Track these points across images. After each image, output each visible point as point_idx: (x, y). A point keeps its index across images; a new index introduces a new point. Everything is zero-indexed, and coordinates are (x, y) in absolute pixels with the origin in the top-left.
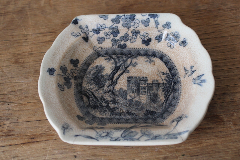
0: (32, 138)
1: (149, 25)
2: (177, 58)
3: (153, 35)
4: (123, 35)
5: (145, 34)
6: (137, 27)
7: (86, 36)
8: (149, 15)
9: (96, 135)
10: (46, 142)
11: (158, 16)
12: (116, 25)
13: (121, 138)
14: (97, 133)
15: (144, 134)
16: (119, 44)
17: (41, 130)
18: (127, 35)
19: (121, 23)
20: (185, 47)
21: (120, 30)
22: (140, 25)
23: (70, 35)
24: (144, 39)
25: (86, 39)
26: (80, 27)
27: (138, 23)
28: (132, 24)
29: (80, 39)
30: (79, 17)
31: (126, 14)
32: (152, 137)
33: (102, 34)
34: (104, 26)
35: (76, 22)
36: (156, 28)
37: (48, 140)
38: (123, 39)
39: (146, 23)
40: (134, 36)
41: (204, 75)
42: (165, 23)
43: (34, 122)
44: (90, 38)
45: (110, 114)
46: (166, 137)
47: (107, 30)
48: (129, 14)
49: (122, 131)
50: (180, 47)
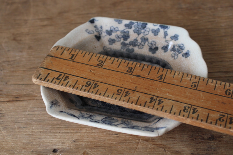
1: (158, 35)
2: (178, 68)
3: (161, 44)
4: (133, 40)
5: (153, 42)
6: (146, 35)
7: (98, 35)
8: (160, 26)
9: (80, 115)
10: (28, 101)
11: (168, 28)
12: (128, 30)
13: (101, 122)
15: (123, 123)
16: (128, 48)
17: (26, 92)
18: (136, 40)
19: (133, 28)
20: (187, 58)
21: (130, 35)
22: (150, 33)
23: (84, 31)
24: (151, 47)
25: (98, 38)
26: (95, 27)
27: (148, 32)
28: (143, 31)
29: (92, 36)
30: (97, 18)
31: (139, 22)
32: (130, 126)
33: (113, 36)
34: (117, 29)
35: (92, 22)
36: (164, 38)
38: (132, 44)
39: (156, 32)
40: (143, 43)
42: (173, 35)
44: (102, 38)
45: (101, 105)
46: (143, 129)
47: (119, 33)
48: (142, 22)
49: (105, 117)
50: (183, 57)
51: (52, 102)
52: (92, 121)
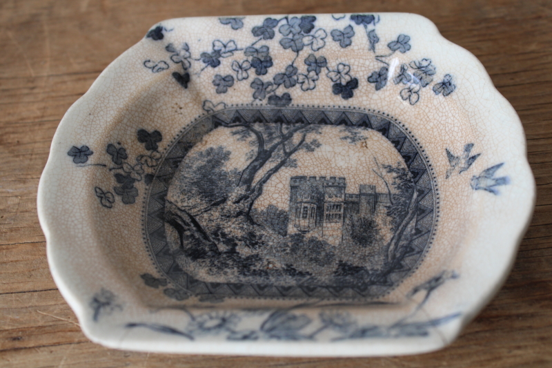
0: (15, 339)
1: (353, 44)
2: (429, 128)
3: (363, 69)
4: (283, 71)
5: (341, 67)
6: (318, 49)
7: (182, 72)
8: (352, 18)
9: (190, 324)
10: (53, 349)
11: (376, 20)
12: (263, 42)
13: (261, 334)
14: (193, 318)
15: (328, 323)
16: (272, 93)
17: (44, 317)
18: (292, 69)
19: (278, 36)
20: (449, 96)
21: (273, 57)
22: (327, 44)
23: (140, 66)
24: (338, 82)
25: (183, 79)
26: (169, 48)
27: (322, 39)
28: (306, 40)
29: (165, 77)
30: (168, 24)
31: (291, 16)
32: (351, 330)
33: (225, 68)
34: (231, 46)
35: (158, 34)
36: (369, 50)
37: (59, 344)
38: (281, 81)
39: (344, 38)
40: (312, 74)
41: (504, 166)
42: (394, 38)
43: (26, 296)
44: (194, 78)
45: (236, 274)
46: (394, 332)
47: (240, 56)
48: (299, 16)
49: (266, 316)
50: (437, 96)
51: (96, 300)
52: (233, 336)
